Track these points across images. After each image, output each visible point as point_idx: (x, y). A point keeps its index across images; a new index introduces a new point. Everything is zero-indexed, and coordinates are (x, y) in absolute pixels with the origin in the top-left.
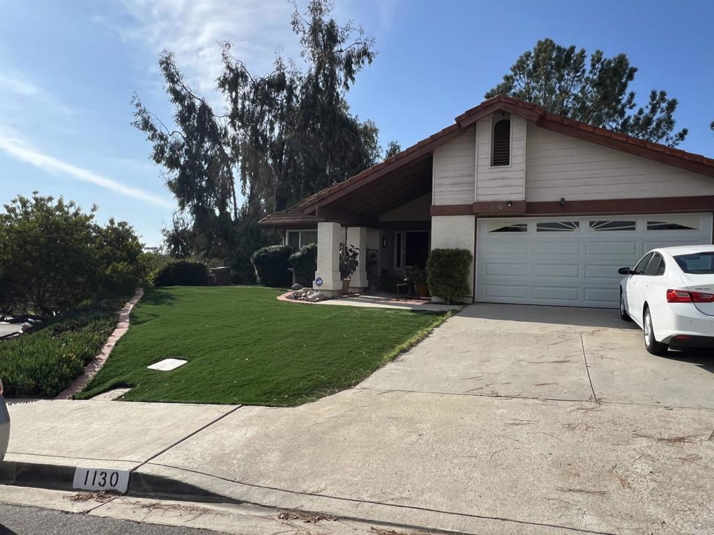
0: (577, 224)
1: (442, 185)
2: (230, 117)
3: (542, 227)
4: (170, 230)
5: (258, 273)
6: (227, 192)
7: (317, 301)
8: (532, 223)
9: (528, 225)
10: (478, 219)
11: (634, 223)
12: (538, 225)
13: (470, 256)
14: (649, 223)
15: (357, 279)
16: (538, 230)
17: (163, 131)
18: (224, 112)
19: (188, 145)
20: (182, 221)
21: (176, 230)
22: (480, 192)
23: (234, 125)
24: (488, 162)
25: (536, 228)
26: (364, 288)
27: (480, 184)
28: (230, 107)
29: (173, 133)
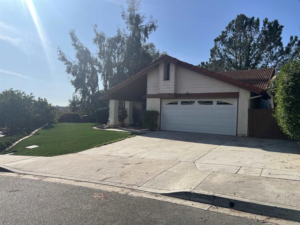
0: (194, 102)
1: (150, 87)
2: (99, 54)
3: (183, 103)
4: (72, 100)
8: (179, 101)
10: (162, 100)
11: (212, 102)
12: (182, 102)
13: (158, 114)
14: (217, 102)
16: (181, 104)
17: (70, 61)
18: (96, 52)
19: (80, 66)
20: (76, 97)
21: (74, 100)
22: (160, 90)
23: (100, 57)
24: (163, 79)
25: (181, 103)
27: (160, 87)
28: (99, 50)
29: (74, 61)
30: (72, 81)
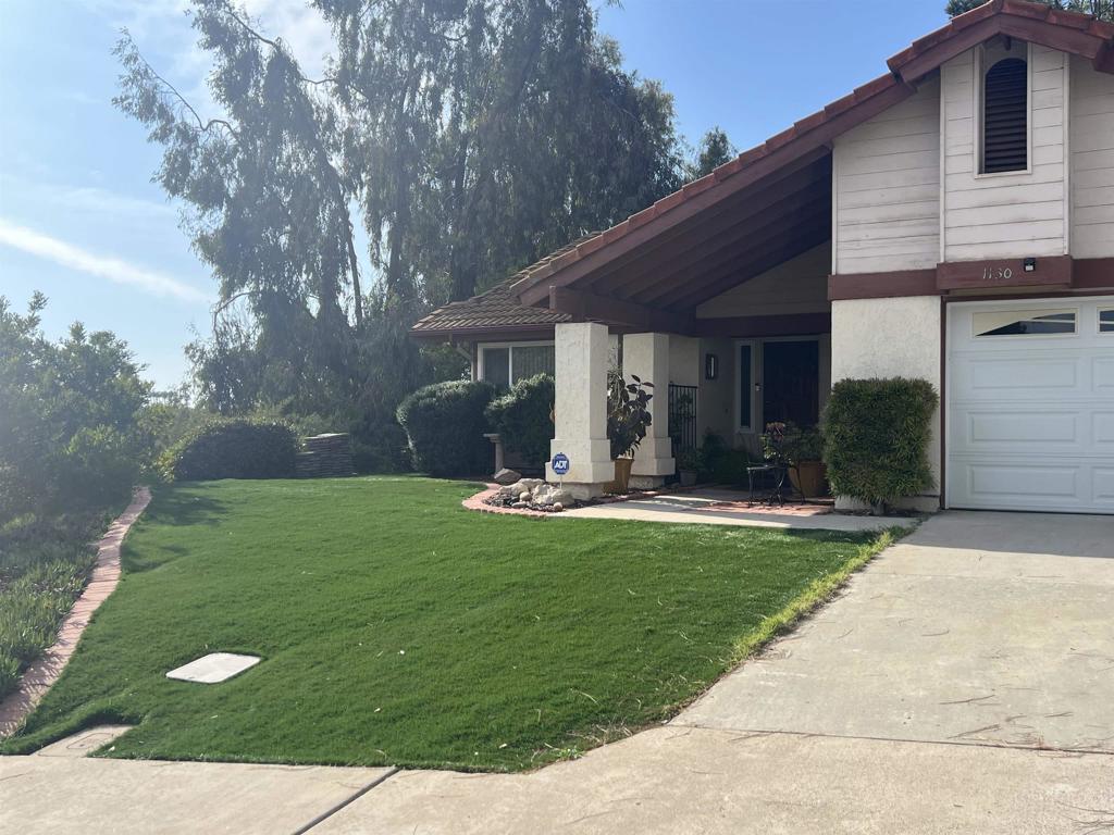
1: (854, 224)
4: (207, 348)
5: (415, 445)
6: (339, 257)
7: (559, 510)
8: (1087, 311)
9: (1078, 317)
10: (949, 305)
12: (1104, 315)
13: (930, 397)
15: (649, 456)
16: (1104, 328)
17: (188, 121)
18: (324, 70)
19: (246, 151)
20: (234, 328)
21: (222, 349)
22: (953, 237)
23: (346, 99)
24: (973, 163)
25: (1096, 322)
26: (666, 477)
27: (953, 219)
28: (337, 56)
29: (210, 124)
30: (203, 242)
